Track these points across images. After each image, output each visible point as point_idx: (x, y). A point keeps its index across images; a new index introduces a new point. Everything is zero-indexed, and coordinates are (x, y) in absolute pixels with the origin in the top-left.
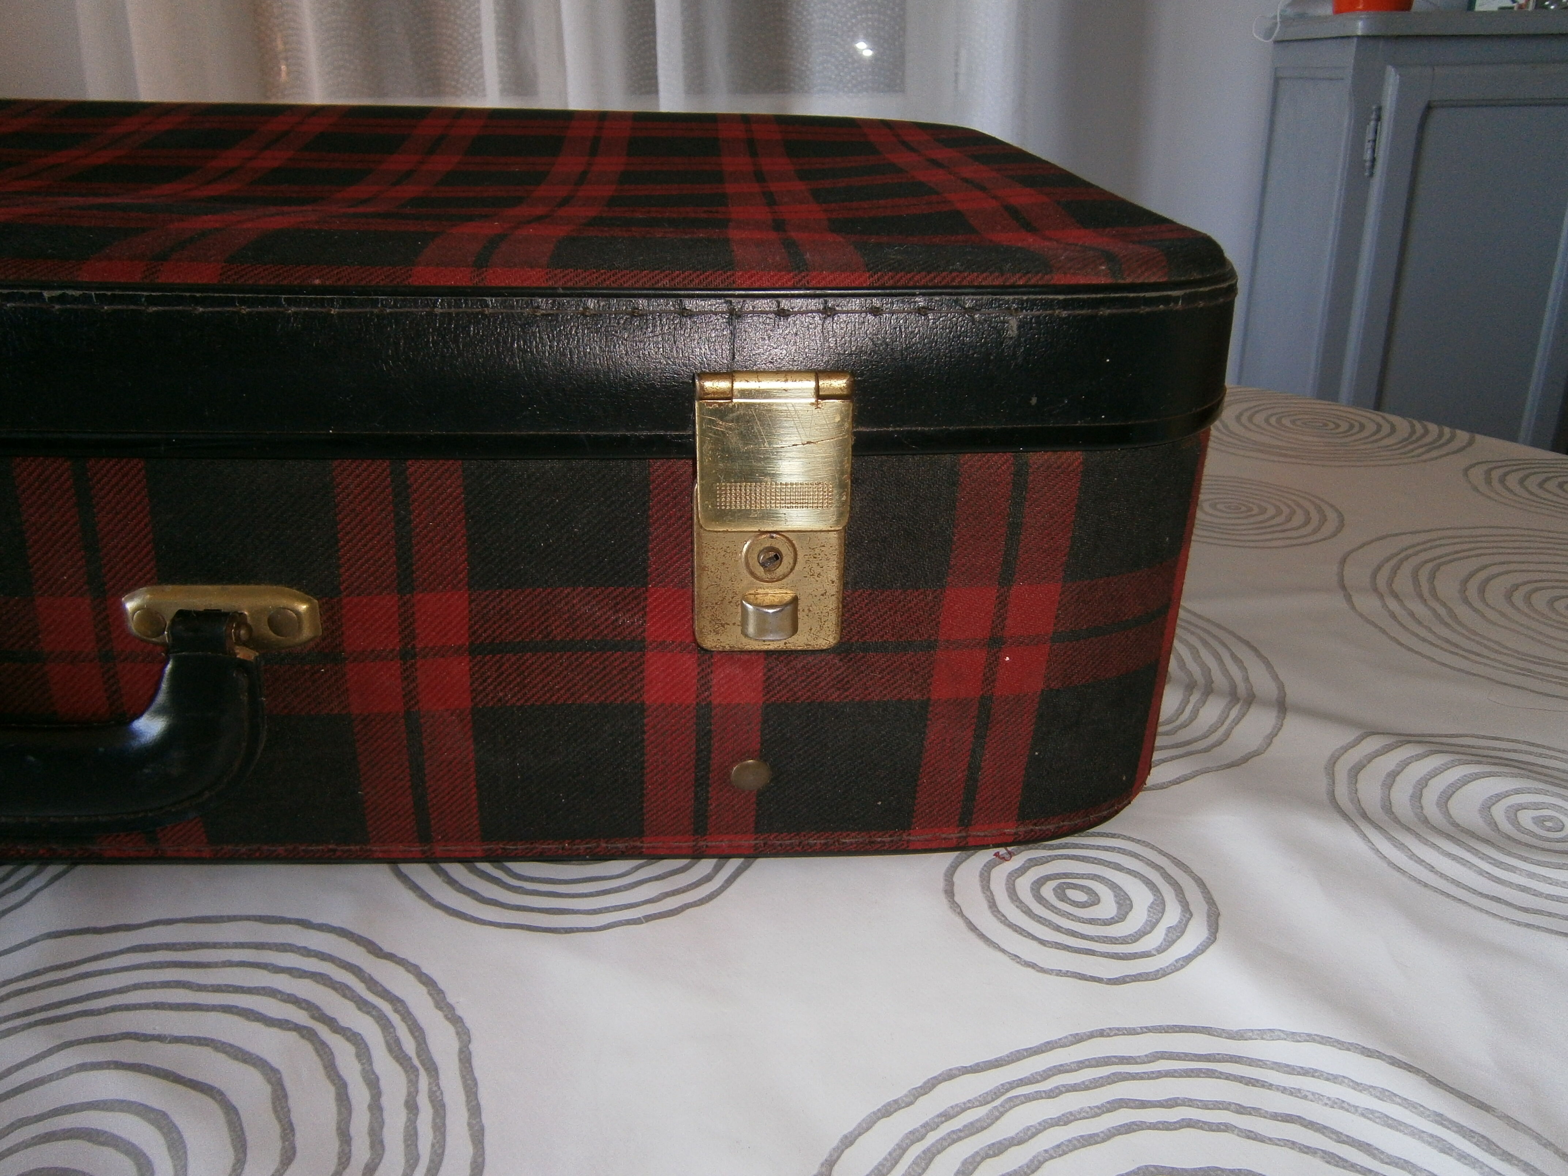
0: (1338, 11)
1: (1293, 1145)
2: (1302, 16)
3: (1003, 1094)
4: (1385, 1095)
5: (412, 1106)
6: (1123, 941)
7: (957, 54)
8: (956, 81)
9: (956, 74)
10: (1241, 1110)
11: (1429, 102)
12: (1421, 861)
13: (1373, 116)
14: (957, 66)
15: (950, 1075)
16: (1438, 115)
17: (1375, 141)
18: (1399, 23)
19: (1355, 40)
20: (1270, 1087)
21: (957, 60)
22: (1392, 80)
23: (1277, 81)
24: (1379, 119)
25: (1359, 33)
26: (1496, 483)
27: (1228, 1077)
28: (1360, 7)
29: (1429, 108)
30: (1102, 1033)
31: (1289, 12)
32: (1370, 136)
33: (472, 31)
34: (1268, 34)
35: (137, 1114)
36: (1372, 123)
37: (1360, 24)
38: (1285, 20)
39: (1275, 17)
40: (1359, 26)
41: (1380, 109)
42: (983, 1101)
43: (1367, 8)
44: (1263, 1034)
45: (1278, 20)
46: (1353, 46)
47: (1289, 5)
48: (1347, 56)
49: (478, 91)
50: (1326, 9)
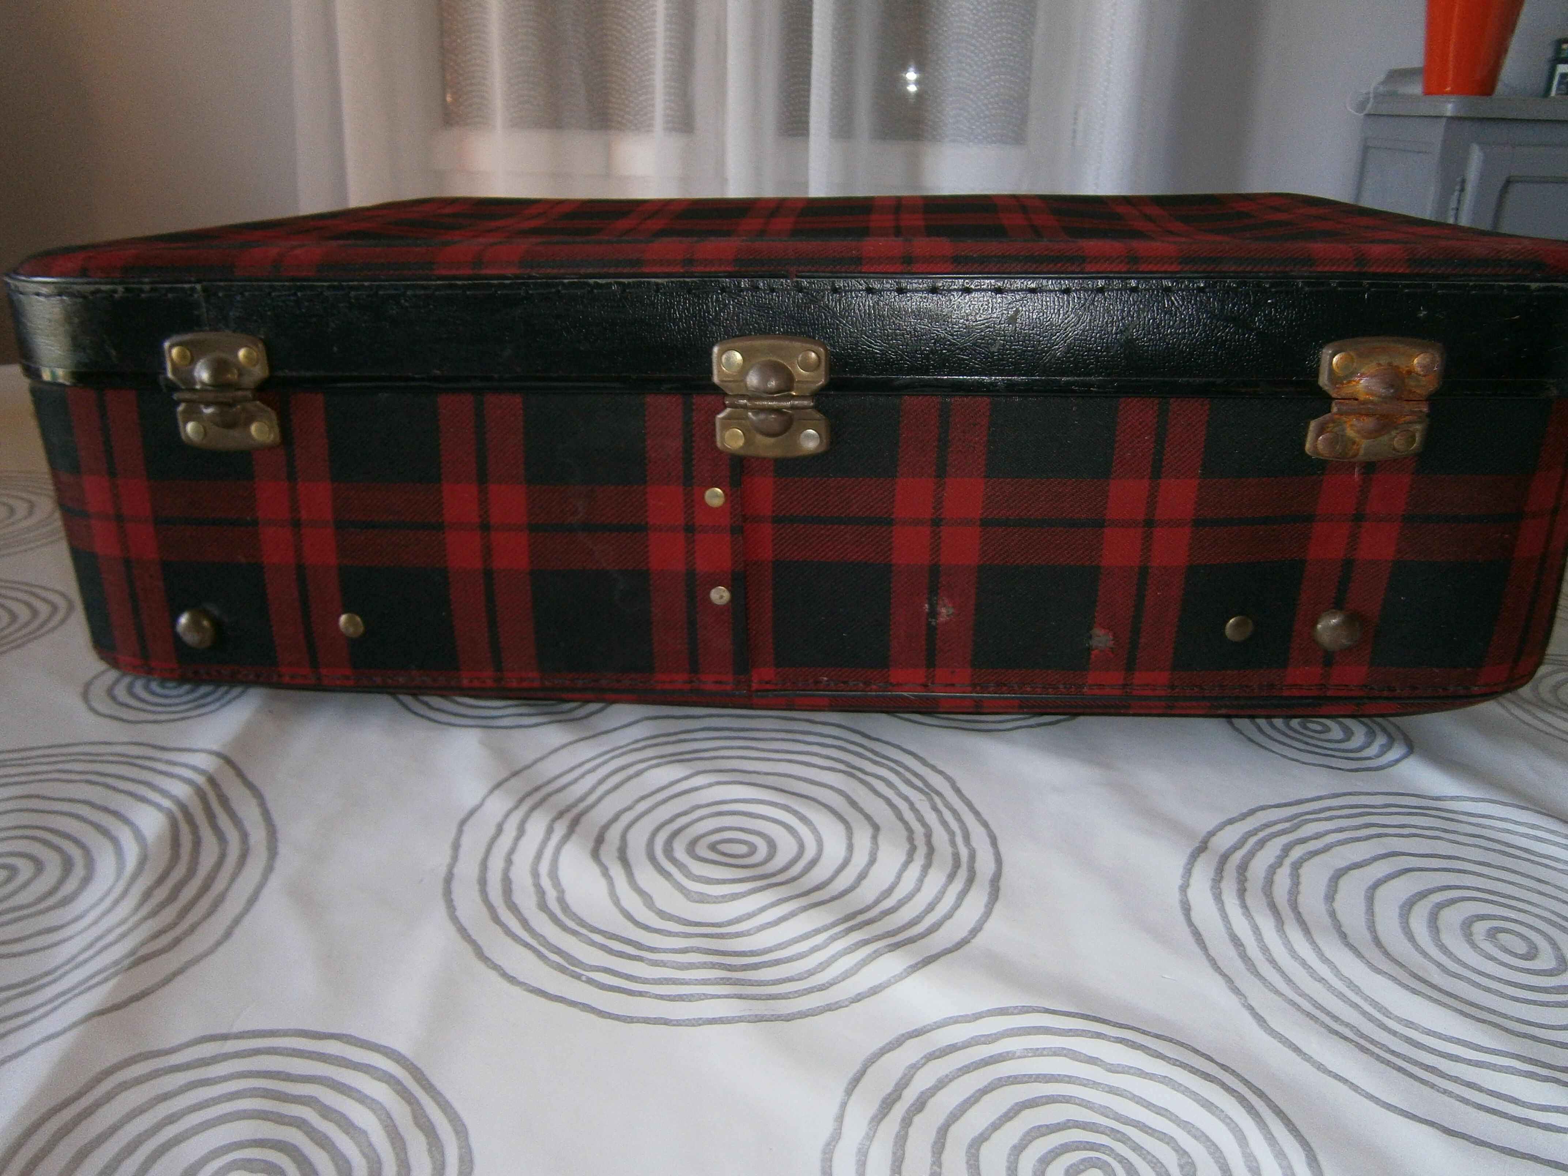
0: (1428, 92)
2: (1393, 94)
7: (1076, 113)
8: (1074, 137)
9: (1074, 131)
11: (1510, 177)
13: (1458, 187)
14: (1075, 124)
16: (1516, 190)
17: (1457, 209)
18: (1484, 106)
19: (1444, 120)
21: (1075, 119)
22: (1476, 156)
23: (1366, 150)
24: (1462, 190)
25: (1449, 114)
28: (1448, 89)
29: (1508, 182)
31: (1382, 89)
32: (1453, 205)
33: (640, 74)
34: (1362, 107)
36: (1456, 194)
37: (1449, 106)
38: (1378, 96)
39: (1368, 93)
40: (1449, 108)
41: (1463, 181)
43: (1455, 92)
45: (1371, 95)
46: (1442, 124)
47: (1382, 83)
48: (1436, 134)
49: (643, 126)
50: (1416, 89)
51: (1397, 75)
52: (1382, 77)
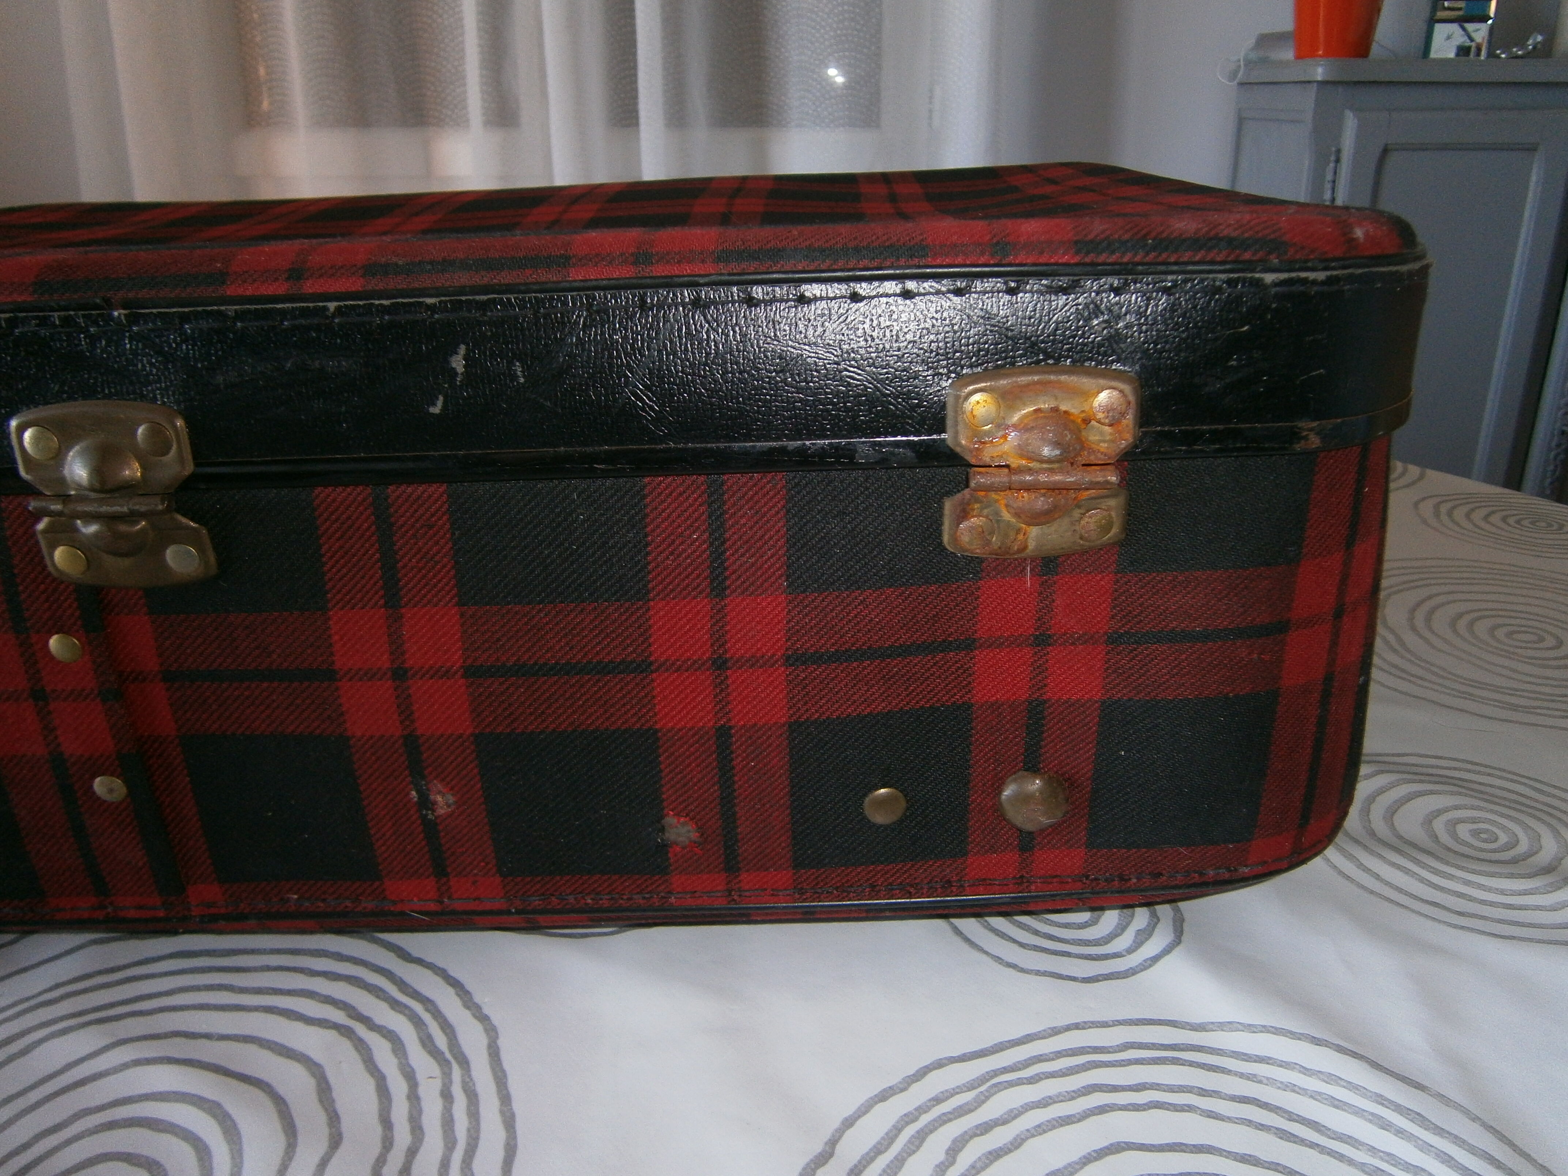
0: (1299, 56)
1: (1249, 1123)
2: (1264, 61)
3: (988, 1080)
4: (1331, 1079)
5: (447, 1096)
6: (1097, 943)
7: (931, 91)
8: (930, 118)
9: (931, 111)
10: (1203, 1092)
11: (1386, 145)
12: (1367, 870)
13: (1333, 158)
14: (931, 103)
15: (939, 1064)
16: (1394, 159)
17: (1334, 182)
18: (1358, 69)
19: (1315, 85)
20: (1228, 1072)
21: (931, 98)
22: (1350, 123)
23: (1241, 122)
24: (1338, 161)
25: (1319, 78)
26: (1444, 518)
27: (1191, 1064)
28: (1320, 53)
29: (1386, 151)
30: (1077, 1026)
31: (1253, 56)
32: (1329, 177)
33: (456, 63)
34: (1233, 75)
35: (193, 1104)
36: (1332, 165)
37: (1320, 70)
38: (1248, 63)
39: (1239, 61)
40: (1319, 72)
41: (1339, 151)
42: (970, 1086)
43: (1327, 55)
44: (1222, 1026)
45: (1242, 63)
46: (1313, 90)
47: (1252, 49)
48: (1307, 100)
49: (461, 122)
50: (1288, 54)
51: (1266, 40)
52: (1252, 41)
